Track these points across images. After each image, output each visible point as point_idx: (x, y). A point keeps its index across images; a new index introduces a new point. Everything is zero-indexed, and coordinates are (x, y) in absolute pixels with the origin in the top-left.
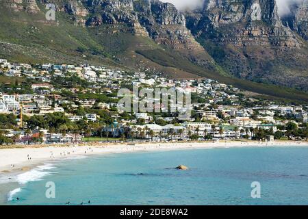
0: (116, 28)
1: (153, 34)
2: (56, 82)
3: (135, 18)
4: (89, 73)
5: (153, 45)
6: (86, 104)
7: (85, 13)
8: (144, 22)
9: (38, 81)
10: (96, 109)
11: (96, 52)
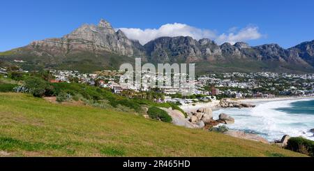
0: (272, 59)
1: (287, 61)
2: (256, 78)
3: (279, 56)
4: (266, 75)
5: (287, 64)
6: (270, 84)
7: (261, 56)
8: (282, 57)
9: (250, 78)
10: (273, 86)
11: (266, 68)
